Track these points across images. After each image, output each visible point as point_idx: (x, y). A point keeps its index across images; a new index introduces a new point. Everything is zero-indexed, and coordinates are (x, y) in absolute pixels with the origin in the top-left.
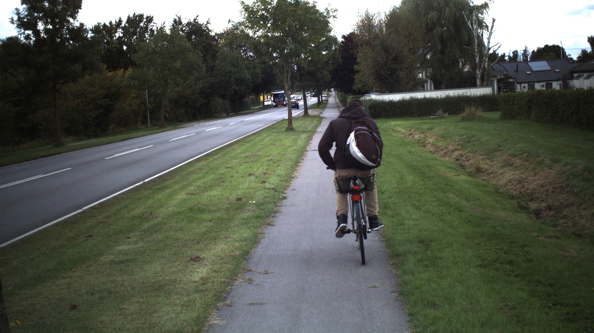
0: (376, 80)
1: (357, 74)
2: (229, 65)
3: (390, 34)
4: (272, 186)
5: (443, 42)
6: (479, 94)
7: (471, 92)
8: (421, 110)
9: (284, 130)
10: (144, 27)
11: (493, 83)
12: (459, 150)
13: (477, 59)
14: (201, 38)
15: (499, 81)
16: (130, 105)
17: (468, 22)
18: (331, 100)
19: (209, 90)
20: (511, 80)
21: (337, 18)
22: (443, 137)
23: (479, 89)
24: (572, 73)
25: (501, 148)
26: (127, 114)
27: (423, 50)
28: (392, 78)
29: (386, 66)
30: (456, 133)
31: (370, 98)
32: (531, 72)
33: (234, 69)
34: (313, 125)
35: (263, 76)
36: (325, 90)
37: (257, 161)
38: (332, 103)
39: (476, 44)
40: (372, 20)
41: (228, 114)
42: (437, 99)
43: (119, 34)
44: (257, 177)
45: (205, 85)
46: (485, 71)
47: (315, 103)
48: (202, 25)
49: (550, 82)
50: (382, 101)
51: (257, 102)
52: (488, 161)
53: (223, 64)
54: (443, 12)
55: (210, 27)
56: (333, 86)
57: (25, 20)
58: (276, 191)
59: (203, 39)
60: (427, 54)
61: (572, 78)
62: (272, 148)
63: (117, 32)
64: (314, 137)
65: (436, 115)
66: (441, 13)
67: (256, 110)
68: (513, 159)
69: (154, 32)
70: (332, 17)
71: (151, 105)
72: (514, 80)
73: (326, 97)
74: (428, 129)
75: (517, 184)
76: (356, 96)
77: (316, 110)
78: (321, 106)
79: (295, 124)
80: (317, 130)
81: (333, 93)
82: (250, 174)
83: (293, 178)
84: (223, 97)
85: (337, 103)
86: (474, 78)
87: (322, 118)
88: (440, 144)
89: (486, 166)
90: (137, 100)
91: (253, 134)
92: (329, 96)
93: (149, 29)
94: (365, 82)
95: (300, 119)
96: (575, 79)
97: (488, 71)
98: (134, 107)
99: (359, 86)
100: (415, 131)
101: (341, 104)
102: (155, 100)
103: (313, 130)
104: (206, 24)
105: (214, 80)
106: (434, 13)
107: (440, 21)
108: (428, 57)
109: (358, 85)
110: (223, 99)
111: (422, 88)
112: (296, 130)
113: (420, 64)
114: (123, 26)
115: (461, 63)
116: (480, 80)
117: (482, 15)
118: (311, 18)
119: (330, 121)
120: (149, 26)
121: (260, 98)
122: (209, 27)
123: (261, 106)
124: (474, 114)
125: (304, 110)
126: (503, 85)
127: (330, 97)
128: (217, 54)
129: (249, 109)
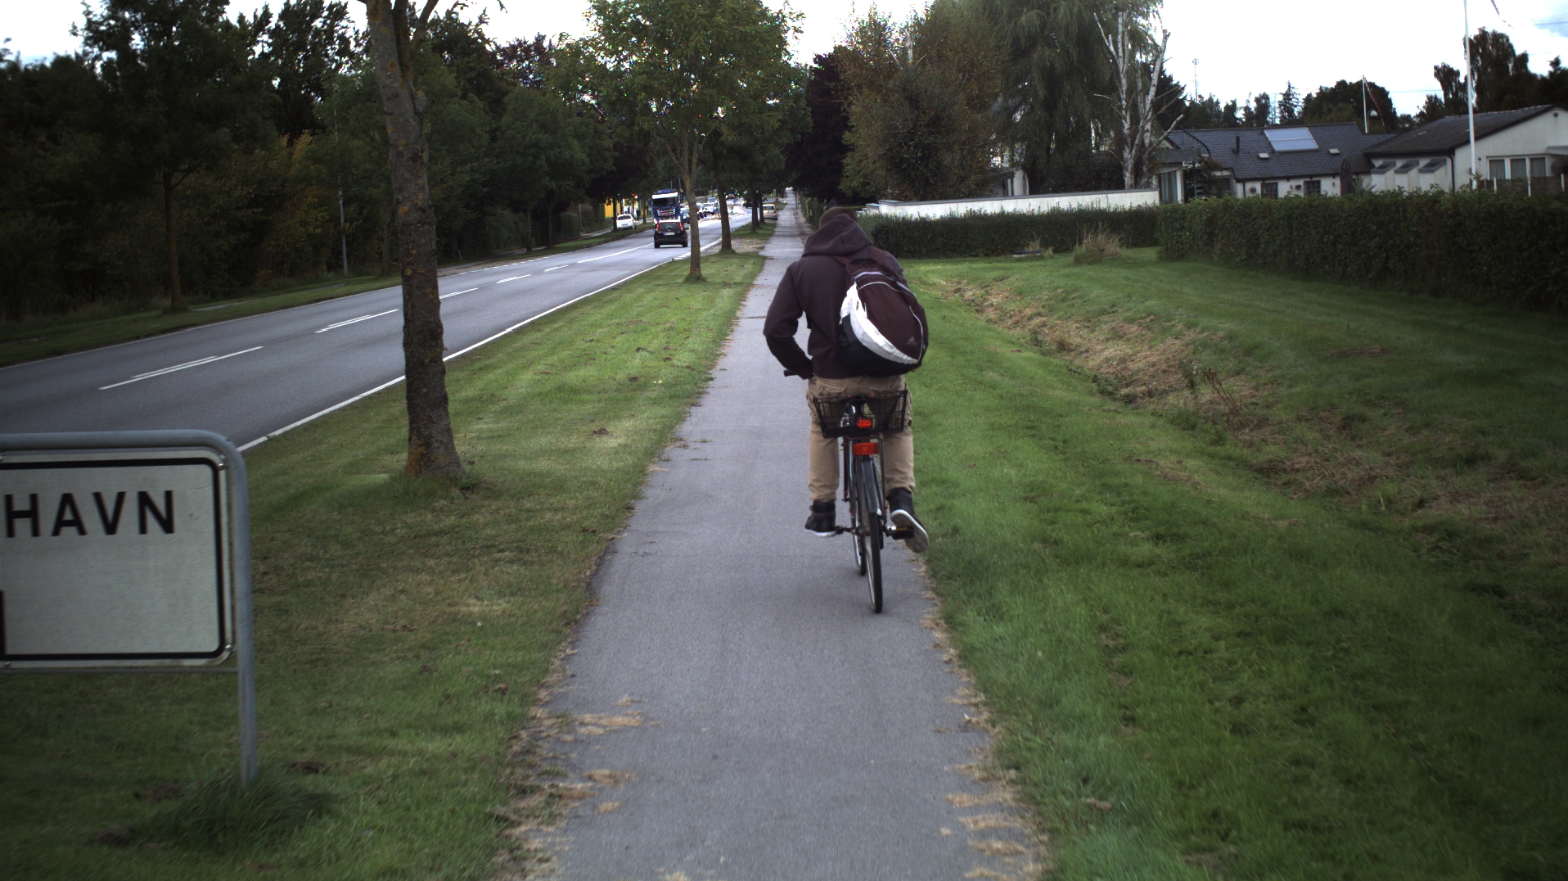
0: (888, 170)
1: (849, 154)
2: (535, 126)
3: (923, 64)
4: (685, 364)
5: (1052, 80)
6: (1127, 207)
7: (1110, 201)
8: (993, 240)
9: (681, 280)
10: (325, 31)
11: (1173, 178)
12: (1042, 316)
13: (1127, 126)
14: (466, 59)
15: (1187, 175)
16: (304, 224)
17: (1108, 38)
18: (786, 217)
19: (485, 190)
20: (1218, 174)
21: (801, 32)
22: (1020, 294)
23: (1128, 194)
24: (1369, 157)
25: (1115, 309)
26: (298, 245)
27: (1006, 100)
28: (926, 166)
29: (913, 140)
30: (1047, 286)
31: (877, 212)
32: (1269, 154)
33: (546, 138)
34: (742, 273)
35: (617, 154)
36: (770, 192)
37: (642, 331)
38: (788, 224)
39: (1124, 88)
40: (884, 29)
41: (529, 249)
42: (1030, 216)
43: (262, 46)
44: (652, 353)
45: (476, 176)
46: (1144, 153)
47: (743, 223)
48: (468, 26)
49: (1315, 179)
50: (904, 218)
51: (596, 220)
52: (1084, 332)
53: (518, 123)
54: (1052, 11)
55: (488, 31)
56: (790, 181)
57: (103, 28)
58: (693, 369)
59: (469, 62)
60: (1015, 110)
61: (1368, 169)
62: (665, 313)
63: (258, 42)
64: (749, 296)
65: (1024, 253)
66: (1048, 14)
67: (597, 240)
68: (1126, 326)
69: (350, 42)
70: (792, 31)
71: (351, 223)
72: (1226, 173)
73: (772, 208)
74: (996, 280)
75: (1118, 365)
76: (846, 208)
77: (748, 241)
78: (761, 232)
79: (706, 270)
80: (755, 282)
81: (790, 198)
82: (638, 349)
83: (719, 355)
84: (516, 207)
85: (799, 226)
86: (1119, 170)
87: (765, 258)
88: (1012, 306)
89: (1079, 340)
90: (320, 211)
91: (613, 289)
92: (779, 207)
93: (336, 35)
94: (865, 176)
95: (714, 259)
96: (1375, 173)
97: (1150, 153)
98: (314, 229)
99: (855, 184)
100: (968, 284)
101: (811, 227)
102: (361, 213)
103: (746, 281)
104: (477, 25)
105: (498, 163)
106: (1033, 13)
107: (1046, 33)
108: (1018, 116)
109: (852, 181)
110: (516, 211)
111: (1000, 191)
112: (709, 280)
113: (998, 134)
114: (274, 27)
115: (1093, 131)
116: (1131, 174)
117: (1147, 19)
118: (746, 32)
119: (788, 265)
120: (337, 28)
121: (603, 209)
122: (484, 32)
123: (609, 231)
124: (1103, 250)
125: (721, 239)
126: (1200, 185)
127: (782, 209)
128: (506, 99)
129: (578, 238)
